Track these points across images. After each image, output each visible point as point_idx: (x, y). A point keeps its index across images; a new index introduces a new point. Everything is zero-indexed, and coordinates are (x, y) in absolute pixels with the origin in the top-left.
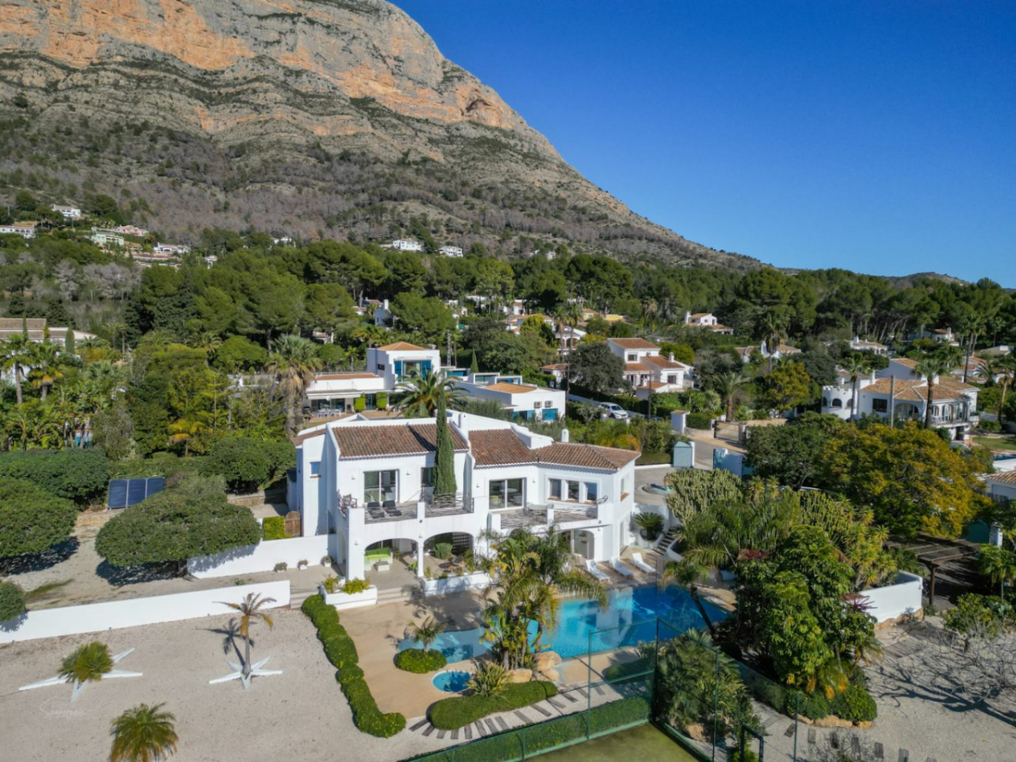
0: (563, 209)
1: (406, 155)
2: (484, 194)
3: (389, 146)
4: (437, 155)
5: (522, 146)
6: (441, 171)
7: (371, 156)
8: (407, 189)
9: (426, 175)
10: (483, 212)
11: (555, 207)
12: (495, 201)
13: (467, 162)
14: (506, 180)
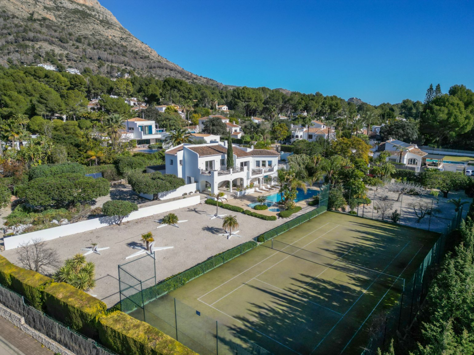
0: (126, 52)
1: (32, 14)
2: (83, 40)
3: (20, 9)
4: (51, 16)
5: (99, 16)
6: (55, 26)
7: (10, 13)
8: (39, 35)
9: (46, 27)
10: (84, 50)
11: (122, 50)
12: (89, 45)
13: (69, 22)
14: (93, 34)
